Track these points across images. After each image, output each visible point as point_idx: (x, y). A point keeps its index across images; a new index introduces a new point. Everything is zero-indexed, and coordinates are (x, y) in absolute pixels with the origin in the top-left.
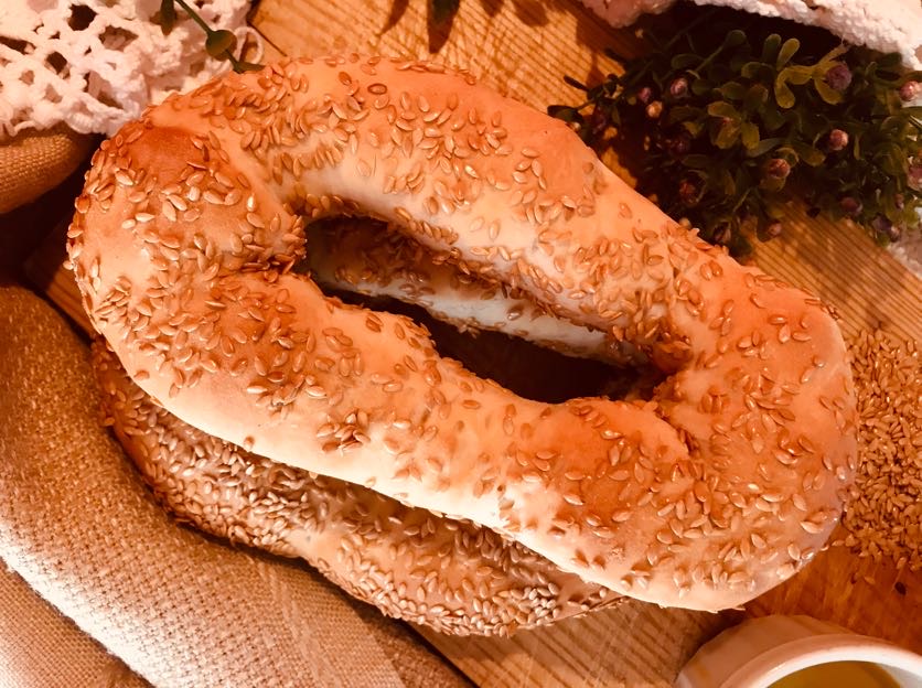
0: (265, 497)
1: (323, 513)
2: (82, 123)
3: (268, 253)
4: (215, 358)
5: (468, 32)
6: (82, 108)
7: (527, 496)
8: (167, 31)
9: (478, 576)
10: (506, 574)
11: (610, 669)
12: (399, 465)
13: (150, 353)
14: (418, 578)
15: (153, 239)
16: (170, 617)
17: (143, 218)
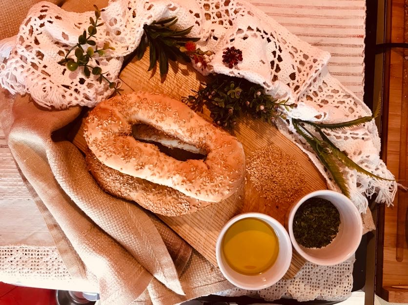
0: (125, 184)
1: (138, 188)
2: (82, 104)
3: (124, 132)
4: (114, 152)
5: (170, 77)
6: (82, 101)
7: (177, 179)
8: (100, 83)
9: (172, 201)
10: (178, 200)
11: (208, 228)
12: (151, 173)
13: (102, 152)
14: (158, 201)
15: (102, 130)
16: (105, 211)
17: (100, 126)
